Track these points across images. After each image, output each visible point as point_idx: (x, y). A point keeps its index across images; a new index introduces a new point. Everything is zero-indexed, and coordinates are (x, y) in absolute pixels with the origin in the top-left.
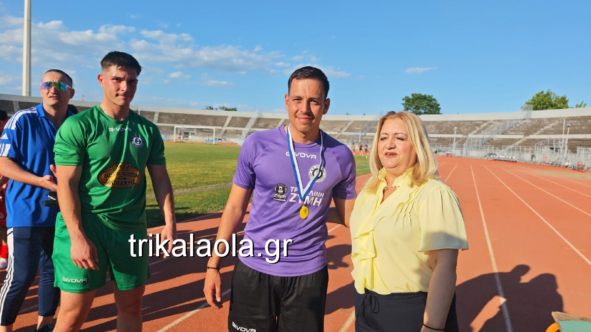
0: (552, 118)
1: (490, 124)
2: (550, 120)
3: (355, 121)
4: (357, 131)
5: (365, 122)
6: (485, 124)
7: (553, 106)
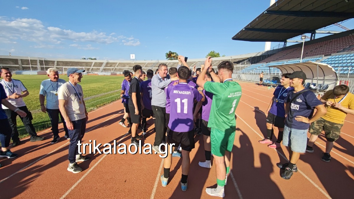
0: (216, 61)
1: (196, 63)
2: (215, 61)
3: (148, 63)
4: (149, 67)
5: (152, 63)
6: (195, 63)
7: (215, 56)
